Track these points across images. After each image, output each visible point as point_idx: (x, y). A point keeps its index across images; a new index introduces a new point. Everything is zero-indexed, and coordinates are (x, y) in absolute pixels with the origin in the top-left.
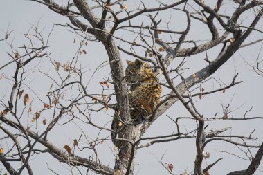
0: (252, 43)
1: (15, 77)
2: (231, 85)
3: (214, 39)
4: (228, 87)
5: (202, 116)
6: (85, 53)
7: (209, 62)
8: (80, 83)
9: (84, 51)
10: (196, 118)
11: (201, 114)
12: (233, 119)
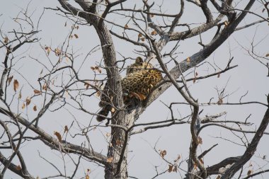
1: (5, 63)
2: (226, 70)
3: (208, 22)
4: (223, 72)
5: (197, 101)
6: (77, 37)
7: (203, 45)
8: (72, 67)
9: (75, 35)
10: (190, 103)
11: (196, 100)
12: (228, 104)
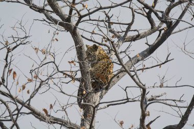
0: (180, 31)
1: (6, 59)
2: (165, 62)
3: (152, 28)
4: (163, 63)
5: (144, 85)
7: (149, 45)
8: (54, 62)
9: (56, 39)
10: (140, 87)
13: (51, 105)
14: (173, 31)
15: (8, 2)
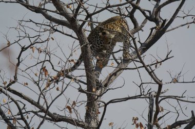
0: (174, 29)
1: (19, 58)
2: (165, 60)
3: (135, 27)
4: (163, 61)
6: (53, 39)
7: (141, 43)
8: (49, 61)
9: (52, 38)
10: (157, 83)
11: (161, 80)
12: (184, 82)
13: (74, 102)
14: (167, 30)
15: (7, 2)
